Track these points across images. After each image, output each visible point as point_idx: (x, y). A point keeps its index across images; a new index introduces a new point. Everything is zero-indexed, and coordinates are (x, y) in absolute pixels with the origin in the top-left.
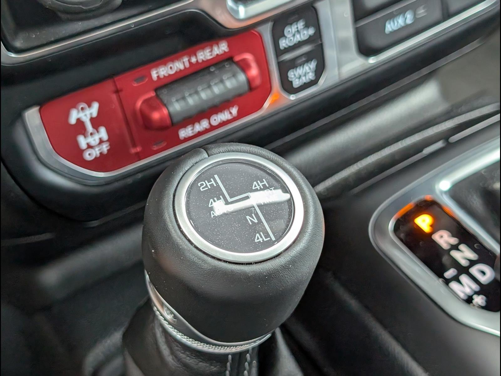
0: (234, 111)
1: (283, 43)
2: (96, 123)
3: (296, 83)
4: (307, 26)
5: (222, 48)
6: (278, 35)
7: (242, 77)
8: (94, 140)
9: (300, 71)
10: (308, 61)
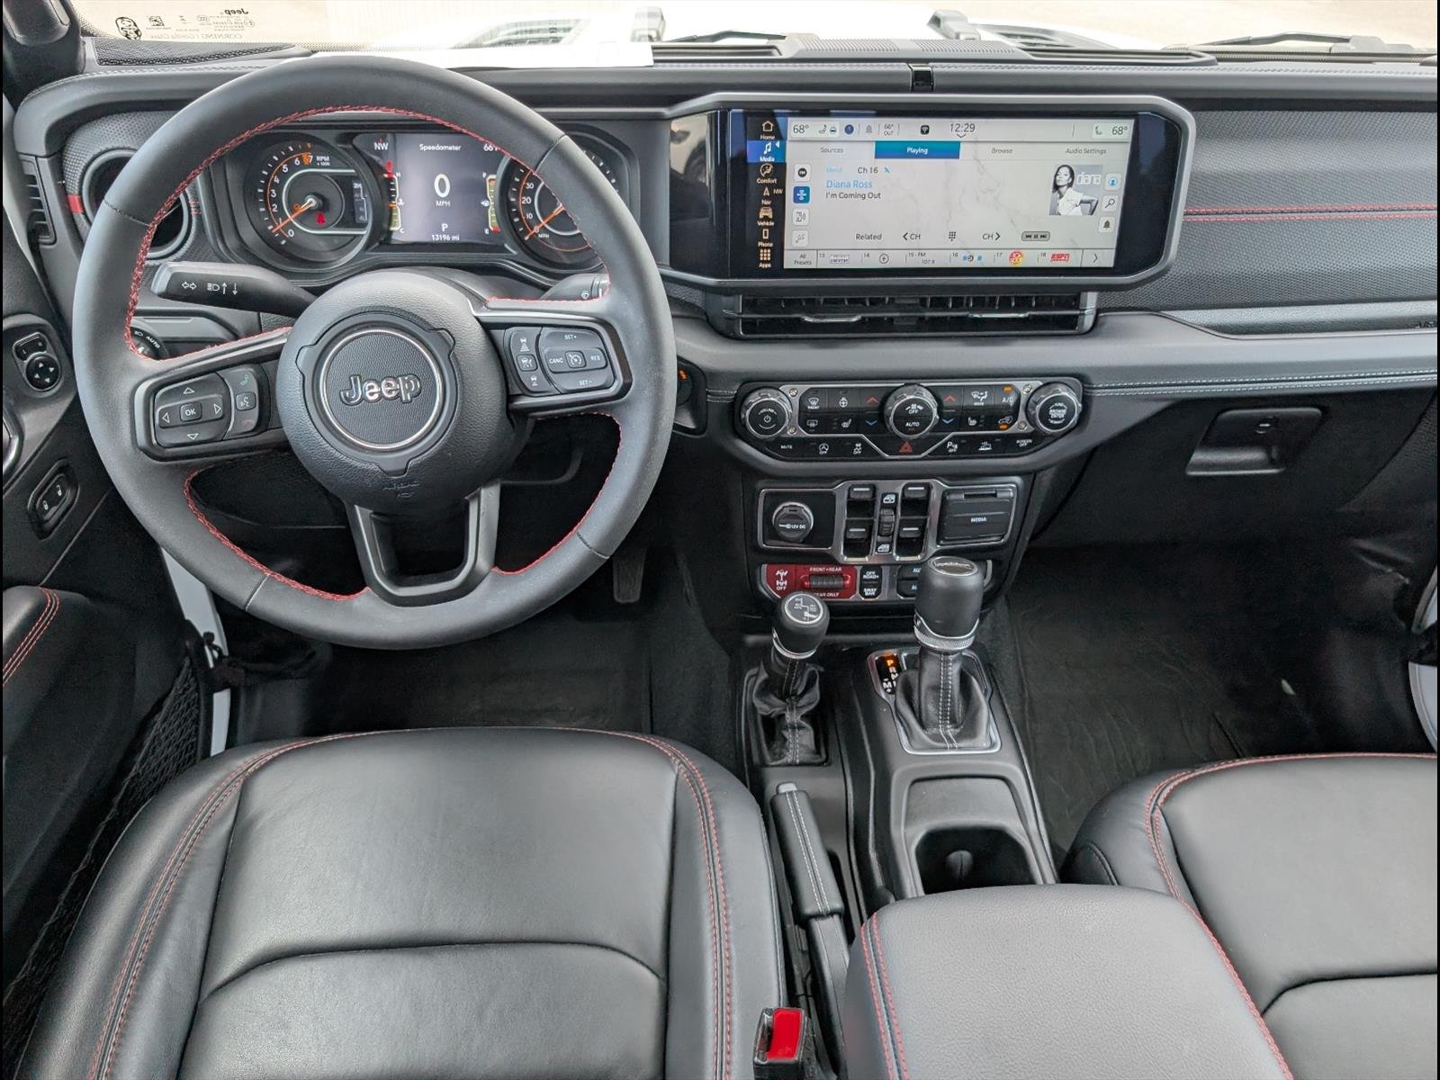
0: (837, 594)
1: (865, 577)
2: (785, 578)
3: (866, 594)
4: (876, 574)
5: (840, 569)
6: (863, 573)
7: (842, 582)
8: (782, 584)
9: (869, 590)
10: (875, 587)
